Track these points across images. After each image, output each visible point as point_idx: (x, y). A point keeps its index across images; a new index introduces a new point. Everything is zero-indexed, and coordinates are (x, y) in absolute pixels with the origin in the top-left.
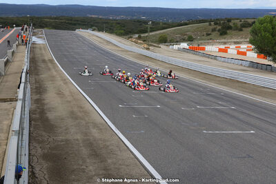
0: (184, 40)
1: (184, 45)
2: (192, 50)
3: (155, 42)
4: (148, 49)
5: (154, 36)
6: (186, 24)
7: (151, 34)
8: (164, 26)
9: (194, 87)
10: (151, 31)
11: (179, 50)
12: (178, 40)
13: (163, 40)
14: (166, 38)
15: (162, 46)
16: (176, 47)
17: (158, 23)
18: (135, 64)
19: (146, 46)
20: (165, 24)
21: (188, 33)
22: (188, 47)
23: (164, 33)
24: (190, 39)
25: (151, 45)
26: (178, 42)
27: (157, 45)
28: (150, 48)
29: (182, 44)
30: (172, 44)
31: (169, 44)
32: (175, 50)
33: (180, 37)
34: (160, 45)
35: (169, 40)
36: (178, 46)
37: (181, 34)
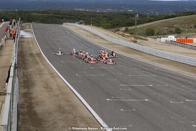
0: (171, 33)
1: (172, 38)
2: (180, 43)
3: (142, 35)
4: (135, 42)
5: (141, 29)
6: (174, 17)
7: (138, 26)
8: (151, 18)
9: (183, 80)
10: (138, 24)
11: (167, 42)
12: (166, 32)
13: (151, 33)
14: (153, 31)
15: (149, 39)
16: (163, 39)
17: (145, 16)
18: (122, 57)
19: (133, 39)
20: (152, 16)
21: (175, 26)
22: (175, 40)
23: (151, 25)
24: (178, 32)
25: (138, 38)
26: (165, 35)
27: (144, 38)
28: (137, 40)
29: (169, 36)
30: (160, 36)
31: (156, 37)
32: (163, 43)
33: (167, 30)
34: (147, 38)
35: (156, 33)
36: (166, 38)
37: (168, 26)
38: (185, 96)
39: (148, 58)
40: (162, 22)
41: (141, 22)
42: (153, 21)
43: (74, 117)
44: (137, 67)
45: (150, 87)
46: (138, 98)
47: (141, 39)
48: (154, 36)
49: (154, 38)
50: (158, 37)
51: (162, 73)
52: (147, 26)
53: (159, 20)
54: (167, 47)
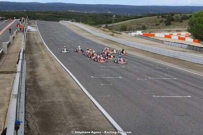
0: (139, 29)
1: (139, 33)
2: (146, 36)
3: (118, 30)
4: (113, 35)
5: (117, 26)
6: (141, 17)
7: (115, 24)
10: (115, 22)
11: (136, 36)
12: (135, 28)
13: (124, 29)
14: (126, 27)
15: (123, 33)
17: (120, 17)
19: (111, 33)
20: (125, 17)
21: (142, 24)
22: (142, 34)
23: (124, 23)
24: (144, 28)
25: (115, 33)
26: (134, 30)
29: (138, 32)
30: (130, 31)
31: (128, 32)
32: (133, 36)
34: (121, 33)
35: (128, 29)
36: (135, 33)
37: (137, 24)
38: (148, 75)
41: (117, 21)
42: (126, 20)
45: (123, 68)
48: (126, 32)
52: (122, 24)
53: (130, 19)
54: (135, 39)
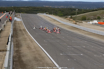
0: (95, 19)
1: (96, 22)
2: (100, 24)
3: (80, 20)
4: (76, 24)
5: (79, 17)
6: (96, 10)
7: (77, 15)
8: (84, 11)
9: (101, 44)
10: (77, 14)
11: (93, 24)
12: (92, 18)
13: (84, 19)
14: (86, 18)
15: (84, 22)
16: (91, 22)
17: (81, 10)
18: (69, 32)
19: (75, 22)
20: (85, 10)
21: (97, 15)
22: (97, 23)
23: (84, 15)
24: (99, 18)
25: (78, 22)
26: (92, 20)
27: (81, 22)
28: (77, 23)
29: (94, 21)
30: (89, 21)
31: (87, 21)
32: (90, 24)
33: (93, 17)
34: (82, 22)
35: (87, 19)
36: (92, 22)
37: (94, 15)
39: (82, 32)
40: (90, 13)
41: (79, 13)
42: (85, 13)
43: (43, 64)
44: (77, 37)
45: (83, 48)
46: (77, 54)
47: (79, 22)
48: (86, 21)
49: (86, 22)
50: (88, 21)
51: (90, 41)
52: (82, 15)
53: (89, 12)
54: (93, 27)
